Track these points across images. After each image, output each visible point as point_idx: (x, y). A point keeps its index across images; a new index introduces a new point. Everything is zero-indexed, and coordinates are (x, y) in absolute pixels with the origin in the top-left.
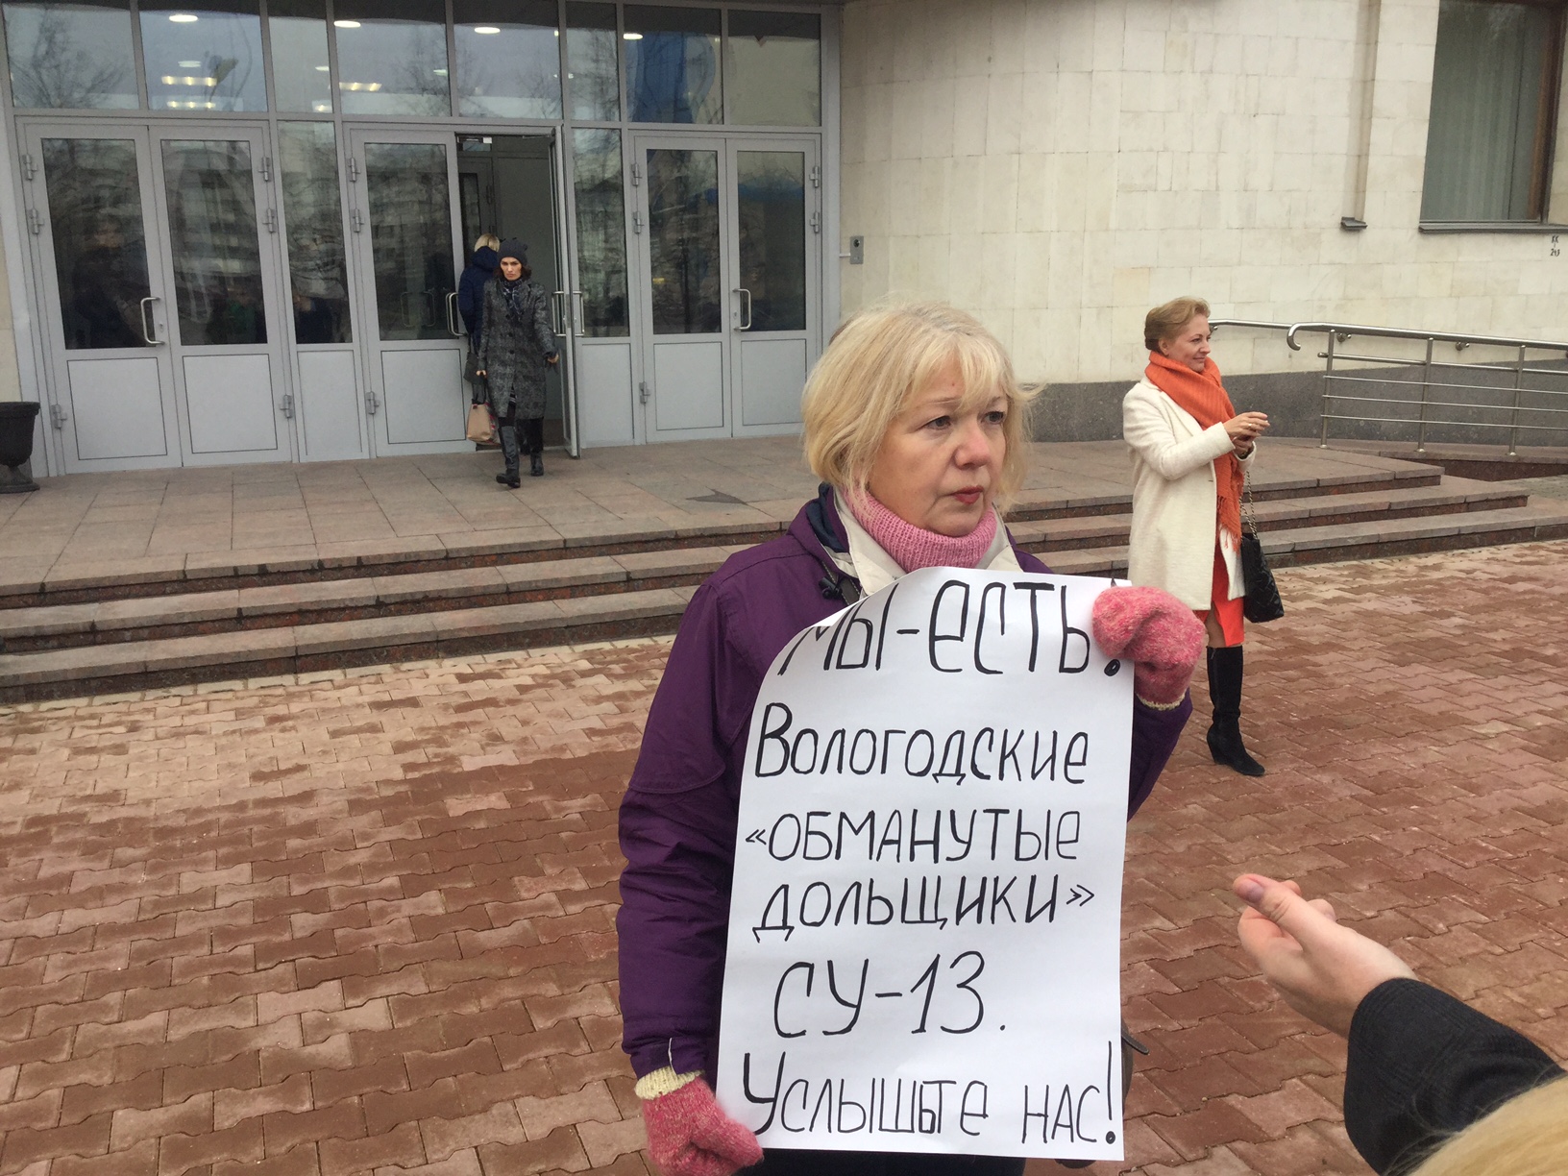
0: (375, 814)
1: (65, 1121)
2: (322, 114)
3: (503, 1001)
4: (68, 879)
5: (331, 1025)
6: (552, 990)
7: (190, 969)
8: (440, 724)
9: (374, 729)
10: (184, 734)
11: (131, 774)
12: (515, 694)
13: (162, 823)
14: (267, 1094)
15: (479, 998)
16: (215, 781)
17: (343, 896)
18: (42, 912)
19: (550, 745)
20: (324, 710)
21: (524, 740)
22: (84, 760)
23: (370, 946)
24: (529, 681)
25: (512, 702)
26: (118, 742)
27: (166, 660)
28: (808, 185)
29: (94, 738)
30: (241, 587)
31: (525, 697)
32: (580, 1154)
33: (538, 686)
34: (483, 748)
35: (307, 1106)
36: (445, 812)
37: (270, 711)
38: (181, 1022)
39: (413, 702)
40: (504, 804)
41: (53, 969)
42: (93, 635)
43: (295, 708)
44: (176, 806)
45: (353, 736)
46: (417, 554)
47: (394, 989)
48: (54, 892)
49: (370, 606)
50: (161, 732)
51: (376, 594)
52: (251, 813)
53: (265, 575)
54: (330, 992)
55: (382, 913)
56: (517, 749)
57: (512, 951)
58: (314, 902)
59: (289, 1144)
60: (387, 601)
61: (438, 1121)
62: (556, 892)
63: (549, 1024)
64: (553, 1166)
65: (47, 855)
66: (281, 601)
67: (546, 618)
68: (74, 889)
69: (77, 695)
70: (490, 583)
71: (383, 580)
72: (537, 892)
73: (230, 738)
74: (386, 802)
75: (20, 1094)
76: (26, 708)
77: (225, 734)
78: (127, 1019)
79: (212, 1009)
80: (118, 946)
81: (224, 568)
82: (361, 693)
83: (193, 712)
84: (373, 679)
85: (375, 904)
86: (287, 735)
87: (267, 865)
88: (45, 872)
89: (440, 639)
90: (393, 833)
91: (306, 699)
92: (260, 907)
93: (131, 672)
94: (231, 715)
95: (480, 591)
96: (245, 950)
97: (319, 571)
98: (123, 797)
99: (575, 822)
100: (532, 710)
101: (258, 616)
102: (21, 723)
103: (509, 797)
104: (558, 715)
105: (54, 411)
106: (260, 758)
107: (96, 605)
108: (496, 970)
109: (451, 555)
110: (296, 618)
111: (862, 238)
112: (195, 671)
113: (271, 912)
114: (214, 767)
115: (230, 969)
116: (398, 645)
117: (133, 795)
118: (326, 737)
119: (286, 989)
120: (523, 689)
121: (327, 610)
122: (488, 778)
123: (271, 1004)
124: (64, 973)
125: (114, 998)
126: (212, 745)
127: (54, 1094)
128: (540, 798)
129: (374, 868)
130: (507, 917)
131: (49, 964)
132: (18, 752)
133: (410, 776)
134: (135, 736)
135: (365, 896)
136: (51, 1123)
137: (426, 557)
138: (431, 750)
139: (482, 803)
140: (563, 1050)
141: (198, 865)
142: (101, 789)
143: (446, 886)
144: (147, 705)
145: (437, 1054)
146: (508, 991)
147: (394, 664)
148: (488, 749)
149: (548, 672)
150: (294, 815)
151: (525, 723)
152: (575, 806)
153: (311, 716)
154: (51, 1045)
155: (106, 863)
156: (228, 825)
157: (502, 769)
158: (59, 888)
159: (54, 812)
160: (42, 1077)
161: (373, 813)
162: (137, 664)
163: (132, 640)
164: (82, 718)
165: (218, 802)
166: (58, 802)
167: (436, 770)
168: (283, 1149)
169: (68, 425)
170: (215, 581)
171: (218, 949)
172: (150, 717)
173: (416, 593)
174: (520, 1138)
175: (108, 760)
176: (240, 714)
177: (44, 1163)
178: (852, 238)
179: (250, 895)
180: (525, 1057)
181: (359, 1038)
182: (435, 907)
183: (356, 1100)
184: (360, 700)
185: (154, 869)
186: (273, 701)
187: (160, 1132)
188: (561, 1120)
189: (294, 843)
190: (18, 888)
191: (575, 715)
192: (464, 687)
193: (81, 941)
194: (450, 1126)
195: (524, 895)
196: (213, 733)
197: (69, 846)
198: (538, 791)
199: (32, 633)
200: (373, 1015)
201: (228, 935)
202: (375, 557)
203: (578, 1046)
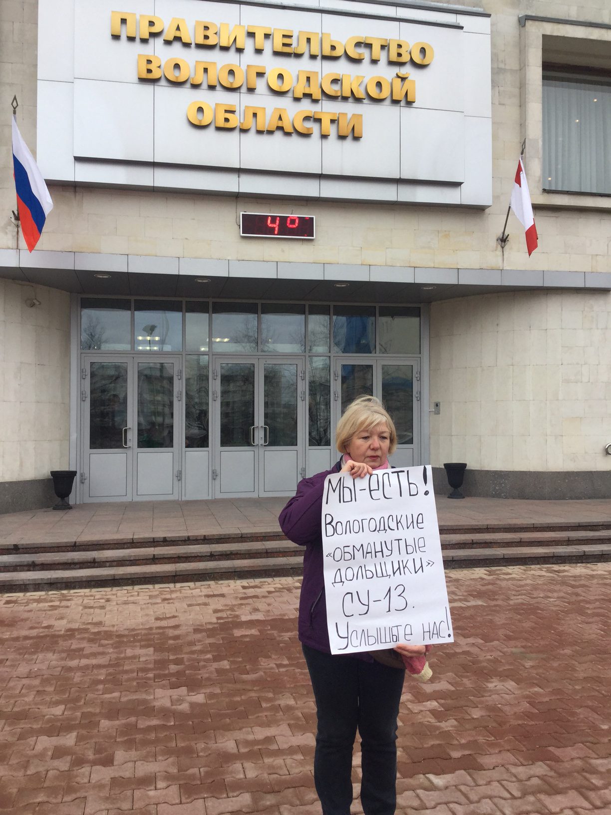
0: (204, 634)
1: (82, 722)
2: (204, 352)
3: (251, 697)
4: (82, 649)
5: (183, 700)
6: (271, 695)
7: (129, 680)
8: (233, 604)
9: (206, 604)
10: (128, 603)
11: (107, 616)
12: (267, 594)
13: (120, 633)
14: (159, 719)
15: (241, 696)
16: (140, 620)
17: (189, 660)
18: (72, 659)
19: (279, 613)
20: (185, 597)
21: (268, 611)
22: (87, 610)
23: (199, 677)
24: (273, 590)
25: (264, 597)
26: (102, 605)
27: (123, 574)
28: (414, 380)
29: (92, 603)
30: (155, 547)
31: (270, 595)
32: (276, 744)
33: (277, 592)
34: (250, 613)
35: (172, 723)
36: (233, 635)
37: (163, 597)
38: (125, 696)
39: (223, 595)
40: (257, 633)
41: (77, 677)
42: (94, 564)
43: (174, 596)
44: (125, 627)
45: (197, 606)
46: (229, 535)
47: (208, 691)
48: (77, 653)
49: (207, 556)
50: (119, 602)
51: (210, 551)
52: (154, 631)
53: (165, 542)
54: (183, 690)
55: (204, 667)
56: (265, 614)
57: (254, 682)
58: (178, 662)
59: (165, 734)
60: (215, 554)
61: (221, 731)
62: (276, 664)
63: (268, 705)
64: (264, 747)
65: (74, 641)
66: (172, 552)
67: (282, 564)
68: (84, 653)
69: (85, 588)
70: (259, 548)
71: (214, 545)
72: (268, 664)
73: (147, 605)
74: (209, 630)
75: (66, 713)
76: (65, 592)
77: (145, 604)
78: (105, 694)
79: (137, 693)
80: (102, 671)
81: (148, 538)
82: (201, 591)
83: (132, 596)
84: (206, 586)
85: (202, 663)
86: (170, 605)
87: (159, 648)
88: (73, 647)
89: (236, 571)
90: (211, 640)
91: (178, 593)
92: (156, 662)
93: (109, 579)
94: (148, 597)
95: (255, 551)
96: (151, 675)
97: (188, 541)
98: (103, 624)
99: (287, 640)
100: (273, 600)
101: (160, 558)
102: (63, 597)
103: (260, 631)
104: (284, 603)
105: (82, 475)
106: (158, 613)
107: (96, 552)
108: (249, 687)
109: (243, 536)
110: (177, 560)
111: (439, 403)
112: (134, 580)
113: (161, 664)
114: (140, 615)
115: (145, 681)
116: (218, 573)
117: (107, 623)
118: (186, 606)
119: (166, 688)
120: (269, 592)
121: (189, 557)
122: (251, 624)
123: (159, 692)
124: (82, 678)
125: (101, 687)
126: (139, 608)
127: (78, 714)
128: (273, 632)
129: (201, 652)
130: (255, 671)
131: (76, 676)
132: (62, 607)
133: (219, 621)
134: (108, 603)
135: (198, 661)
136: (77, 722)
137: (233, 536)
138: (229, 613)
139: (248, 632)
140: (272, 714)
141: (133, 647)
142: (95, 620)
143: (231, 659)
144: (114, 592)
145: (223, 712)
146: (253, 694)
147: (216, 581)
148: (253, 613)
149: (282, 587)
150: (171, 632)
151: (269, 605)
152: (287, 636)
153: (180, 599)
154: (78, 699)
155: (97, 644)
156: (145, 635)
157: (258, 621)
158: (79, 652)
159: (77, 627)
160: (74, 709)
161: (203, 633)
162: (111, 575)
163: (109, 567)
164: (87, 596)
165: (141, 627)
166: (78, 624)
167: (230, 620)
168: (163, 735)
169: (87, 481)
170: (145, 543)
171: (140, 674)
172: (115, 597)
173: (227, 551)
174: (253, 739)
175: (98, 611)
176: (151, 597)
177: (75, 733)
178: (435, 403)
179: (153, 658)
180: (257, 715)
181: (193, 705)
182: (226, 666)
183: (191, 723)
184: (200, 594)
185: (116, 648)
186: (166, 593)
187: (117, 727)
188: (269, 734)
189: (171, 642)
190: (63, 651)
191: (291, 603)
192: (244, 591)
193: (88, 669)
194: (227, 733)
195: (262, 664)
196: (140, 603)
197: (83, 639)
198: (272, 628)
199: (70, 561)
200: (199, 698)
201: (145, 670)
202: (211, 535)
203: (279, 713)
